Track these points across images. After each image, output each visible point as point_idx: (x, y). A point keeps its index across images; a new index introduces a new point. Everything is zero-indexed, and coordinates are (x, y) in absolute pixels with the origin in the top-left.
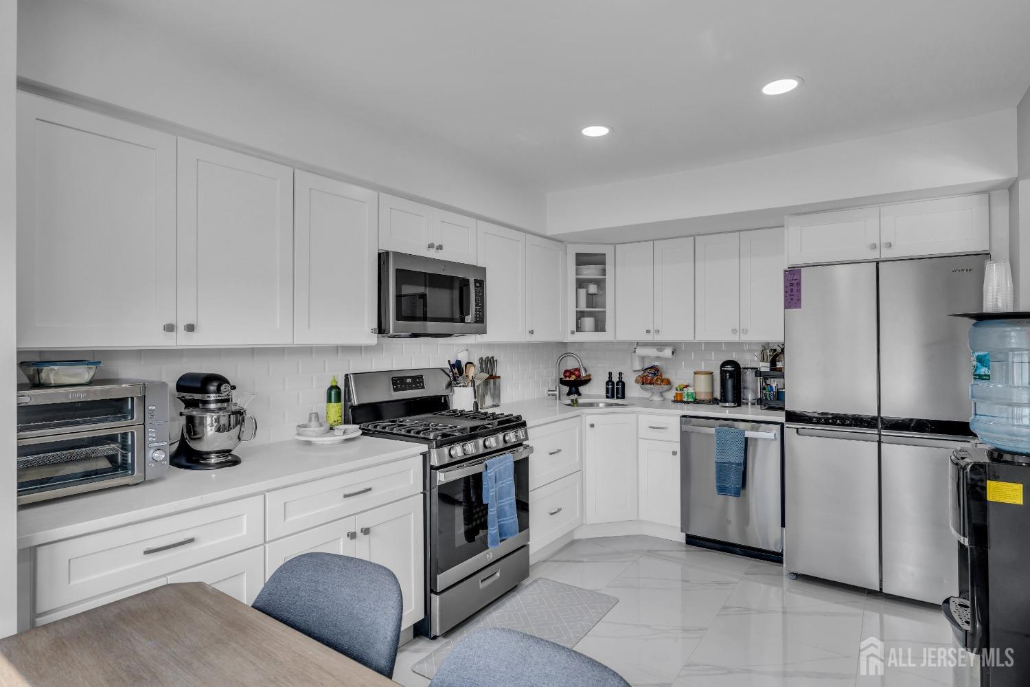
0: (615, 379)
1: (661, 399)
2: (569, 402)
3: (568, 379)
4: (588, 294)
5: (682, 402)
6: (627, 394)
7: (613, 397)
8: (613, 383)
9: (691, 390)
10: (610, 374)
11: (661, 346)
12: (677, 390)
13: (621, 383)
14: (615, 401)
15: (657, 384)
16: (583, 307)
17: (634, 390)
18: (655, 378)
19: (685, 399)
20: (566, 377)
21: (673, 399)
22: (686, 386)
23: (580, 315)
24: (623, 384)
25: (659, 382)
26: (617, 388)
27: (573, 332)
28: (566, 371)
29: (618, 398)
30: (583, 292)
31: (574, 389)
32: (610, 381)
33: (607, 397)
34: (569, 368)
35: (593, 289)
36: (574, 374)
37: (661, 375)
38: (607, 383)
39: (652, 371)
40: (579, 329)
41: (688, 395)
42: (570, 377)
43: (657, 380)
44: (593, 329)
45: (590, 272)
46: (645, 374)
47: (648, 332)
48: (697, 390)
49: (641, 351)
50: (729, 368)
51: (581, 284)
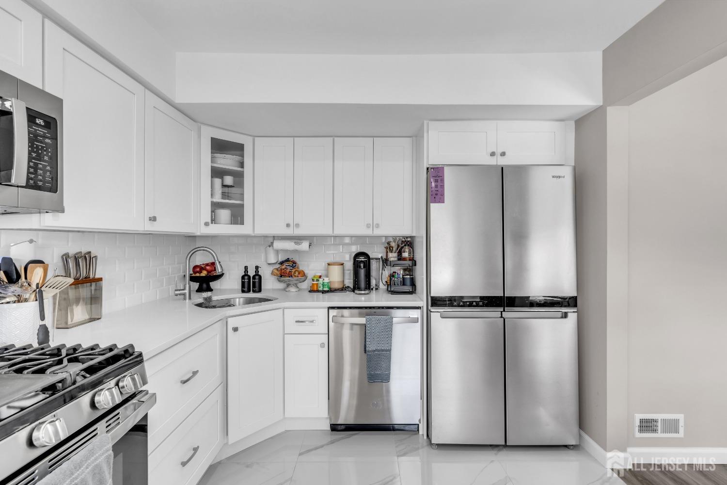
0: (251, 273)
1: (297, 290)
2: (201, 301)
3: (198, 275)
4: (224, 186)
5: (318, 291)
6: (264, 286)
7: (249, 291)
8: (249, 277)
9: (326, 280)
10: (246, 268)
11: (298, 239)
12: (313, 280)
13: (258, 277)
14: (251, 295)
15: (295, 276)
16: (218, 199)
17: (270, 283)
18: (293, 271)
19: (321, 289)
20: (195, 272)
21: (310, 289)
22: (320, 277)
23: (215, 206)
24: (260, 277)
25: (297, 273)
26: (254, 283)
27: (206, 224)
28: (195, 267)
29: (254, 291)
30: (218, 181)
31: (205, 286)
32: (245, 276)
33: (243, 291)
34: (198, 264)
35: (229, 180)
36: (205, 269)
37: (298, 268)
38: (243, 277)
39: (291, 264)
40: (214, 220)
41: (323, 285)
42: (200, 272)
43: (295, 273)
44: (230, 222)
45: (227, 161)
46: (283, 267)
47: (288, 225)
48: (331, 280)
49: (278, 245)
50: (362, 259)
51: (217, 173)
